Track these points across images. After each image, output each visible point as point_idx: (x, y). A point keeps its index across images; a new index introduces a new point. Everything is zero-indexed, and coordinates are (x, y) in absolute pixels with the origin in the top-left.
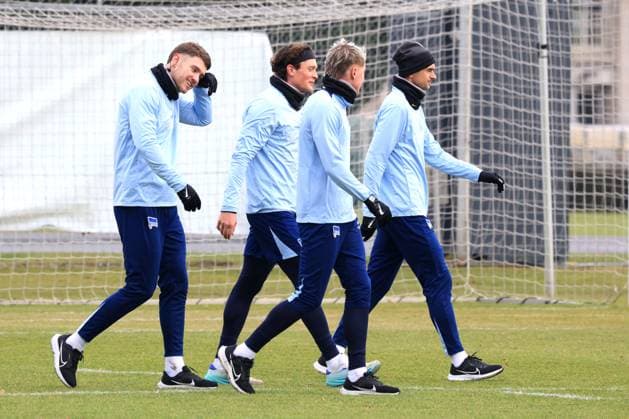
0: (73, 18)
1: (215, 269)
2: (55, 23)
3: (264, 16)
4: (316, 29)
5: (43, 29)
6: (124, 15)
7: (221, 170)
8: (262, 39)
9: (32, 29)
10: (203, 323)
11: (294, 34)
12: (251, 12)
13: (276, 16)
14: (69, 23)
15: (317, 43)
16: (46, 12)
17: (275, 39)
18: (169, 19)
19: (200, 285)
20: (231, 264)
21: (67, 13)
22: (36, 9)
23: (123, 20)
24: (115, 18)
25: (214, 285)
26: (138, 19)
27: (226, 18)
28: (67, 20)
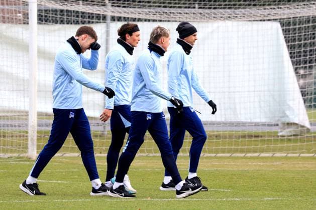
0: (184, 15)
1: (253, 139)
2: (175, 18)
3: (278, 14)
4: (304, 20)
5: (169, 21)
6: (208, 14)
7: (256, 90)
8: (277, 25)
9: (164, 21)
10: (247, 165)
11: (293, 22)
12: (271, 12)
13: (284, 14)
14: (182, 18)
15: (305, 27)
16: (171, 13)
17: (283, 25)
18: (230, 16)
19: (246, 147)
20: (261, 137)
21: (180, 13)
22: (166, 11)
23: (208, 16)
24: (204, 15)
25: (253, 146)
26: (215, 16)
27: (259, 15)
28: (180, 16)
